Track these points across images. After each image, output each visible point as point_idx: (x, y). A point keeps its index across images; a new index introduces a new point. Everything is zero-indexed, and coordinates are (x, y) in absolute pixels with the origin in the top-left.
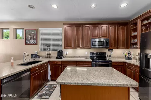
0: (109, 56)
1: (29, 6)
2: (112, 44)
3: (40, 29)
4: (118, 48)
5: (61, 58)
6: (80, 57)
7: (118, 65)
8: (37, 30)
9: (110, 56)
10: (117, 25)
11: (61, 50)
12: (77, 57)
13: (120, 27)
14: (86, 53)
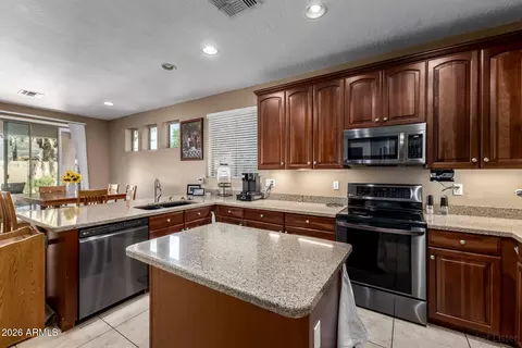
0: (437, 201)
1: (164, 67)
2: (445, 145)
3: (208, 116)
4: (479, 165)
5: (249, 199)
6: (312, 199)
7: (462, 248)
8: (202, 120)
9: (444, 202)
10: (475, 53)
11: (251, 175)
12: (303, 199)
13: (493, 60)
14: (336, 185)
